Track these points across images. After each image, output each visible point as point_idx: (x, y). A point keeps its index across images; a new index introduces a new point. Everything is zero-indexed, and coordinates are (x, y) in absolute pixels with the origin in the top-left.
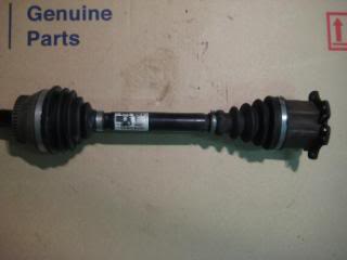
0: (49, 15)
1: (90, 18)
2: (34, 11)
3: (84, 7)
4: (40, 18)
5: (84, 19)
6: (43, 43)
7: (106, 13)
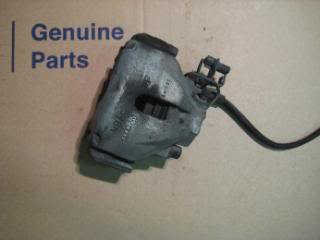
0: (55, 34)
1: (100, 37)
2: (39, 29)
3: (93, 25)
4: (45, 38)
5: (93, 38)
6: (48, 65)
7: (117, 31)
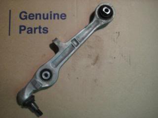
0: (32, 17)
1: (54, 18)
2: (23, 14)
4: (26, 18)
5: (51, 18)
6: (28, 32)
7: (63, 15)
